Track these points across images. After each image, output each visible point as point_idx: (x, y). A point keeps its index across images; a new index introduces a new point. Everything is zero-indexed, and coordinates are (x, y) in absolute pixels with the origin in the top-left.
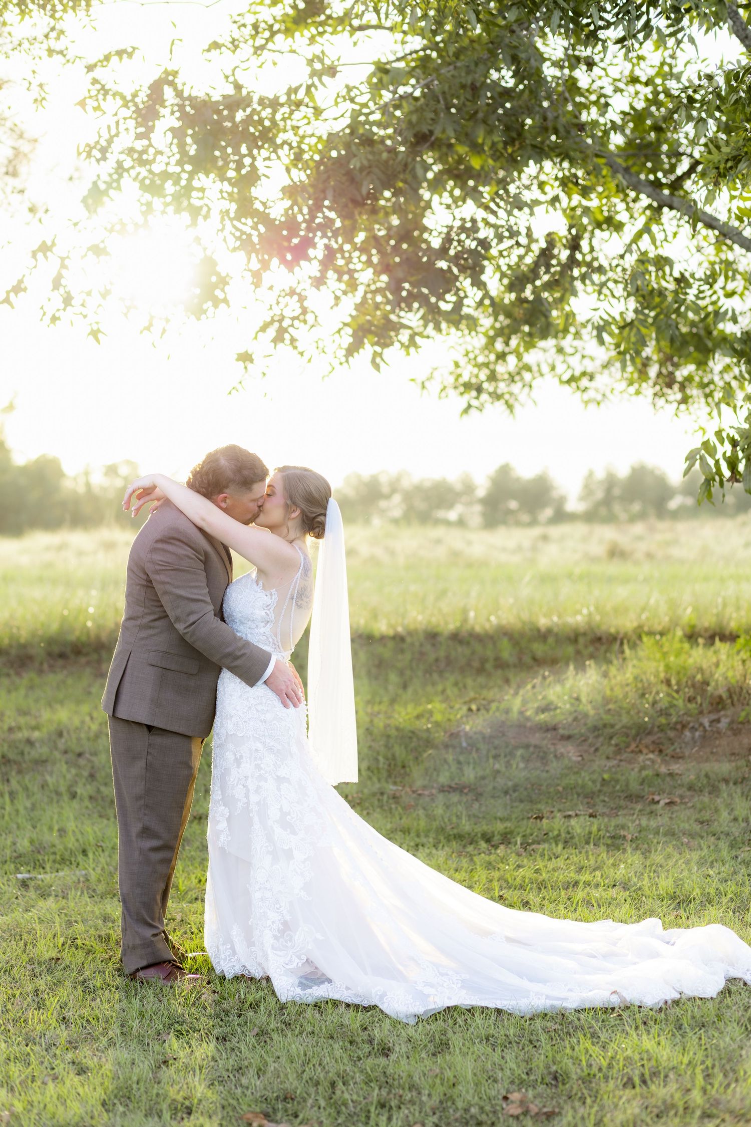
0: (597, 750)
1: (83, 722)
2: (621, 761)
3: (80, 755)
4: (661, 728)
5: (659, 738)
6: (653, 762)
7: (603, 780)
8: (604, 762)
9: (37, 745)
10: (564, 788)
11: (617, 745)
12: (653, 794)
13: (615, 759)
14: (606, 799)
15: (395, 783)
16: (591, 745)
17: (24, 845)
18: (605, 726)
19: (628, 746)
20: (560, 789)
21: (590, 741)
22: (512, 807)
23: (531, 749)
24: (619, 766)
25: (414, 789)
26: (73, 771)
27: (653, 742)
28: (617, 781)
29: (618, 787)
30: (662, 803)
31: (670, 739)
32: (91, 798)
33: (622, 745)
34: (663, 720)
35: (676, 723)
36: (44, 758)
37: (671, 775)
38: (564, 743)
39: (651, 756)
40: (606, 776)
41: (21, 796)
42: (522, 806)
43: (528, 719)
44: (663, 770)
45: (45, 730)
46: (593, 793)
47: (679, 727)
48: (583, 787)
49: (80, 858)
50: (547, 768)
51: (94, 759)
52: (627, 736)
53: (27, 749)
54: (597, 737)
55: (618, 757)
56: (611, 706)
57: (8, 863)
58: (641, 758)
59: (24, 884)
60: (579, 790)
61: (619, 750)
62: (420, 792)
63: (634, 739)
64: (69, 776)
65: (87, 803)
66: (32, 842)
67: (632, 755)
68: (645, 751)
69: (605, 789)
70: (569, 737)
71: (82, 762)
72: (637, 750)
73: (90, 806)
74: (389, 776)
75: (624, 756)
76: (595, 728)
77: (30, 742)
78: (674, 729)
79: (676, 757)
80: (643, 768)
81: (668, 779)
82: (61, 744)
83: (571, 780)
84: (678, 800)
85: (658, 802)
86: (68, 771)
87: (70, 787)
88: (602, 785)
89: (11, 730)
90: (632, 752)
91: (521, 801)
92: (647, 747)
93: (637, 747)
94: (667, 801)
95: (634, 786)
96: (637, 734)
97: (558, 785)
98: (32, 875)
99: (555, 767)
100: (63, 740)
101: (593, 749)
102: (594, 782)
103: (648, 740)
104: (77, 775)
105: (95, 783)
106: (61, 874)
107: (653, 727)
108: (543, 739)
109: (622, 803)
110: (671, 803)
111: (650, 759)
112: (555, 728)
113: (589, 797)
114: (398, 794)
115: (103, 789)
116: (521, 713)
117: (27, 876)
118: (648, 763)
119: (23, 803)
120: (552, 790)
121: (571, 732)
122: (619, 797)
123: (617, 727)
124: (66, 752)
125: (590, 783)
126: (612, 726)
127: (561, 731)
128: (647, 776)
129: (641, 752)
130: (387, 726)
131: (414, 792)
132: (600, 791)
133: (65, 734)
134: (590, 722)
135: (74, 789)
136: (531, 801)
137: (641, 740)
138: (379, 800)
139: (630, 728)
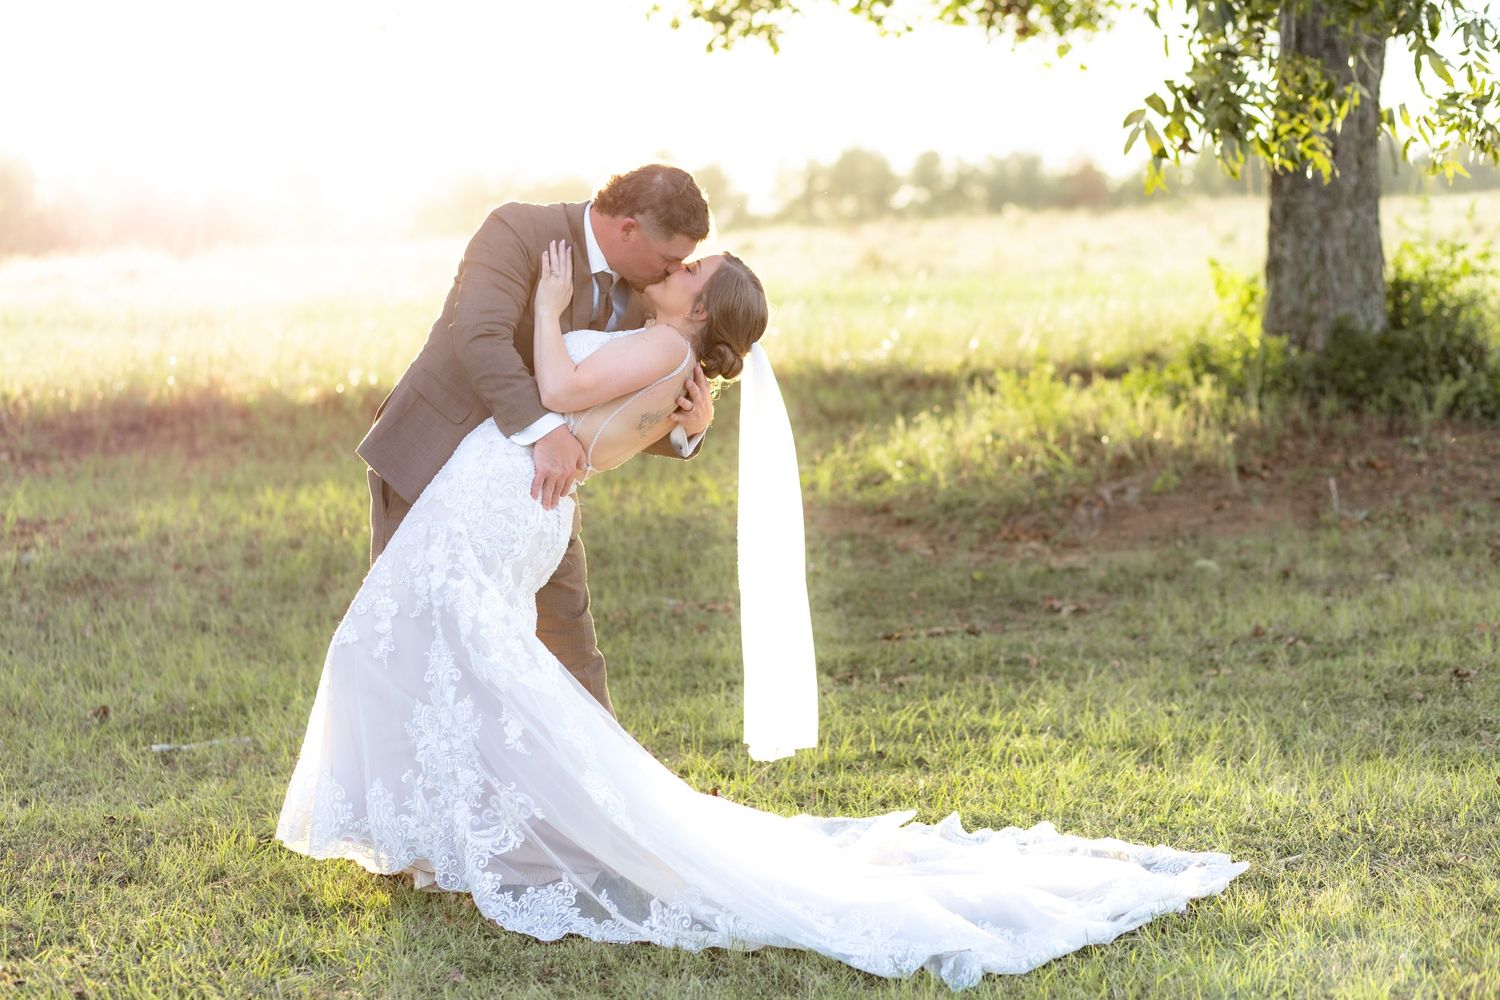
0: (953, 538)
1: (194, 522)
2: (991, 552)
3: (198, 570)
4: (1044, 505)
5: (1041, 519)
6: (1037, 552)
7: (974, 581)
8: (966, 555)
9: (134, 557)
10: (919, 594)
11: (981, 531)
12: (1051, 598)
13: (982, 551)
14: (983, 608)
15: (671, 595)
16: (943, 532)
17: (147, 703)
18: (961, 503)
19: (998, 531)
20: (914, 595)
21: (942, 525)
22: (850, 624)
23: (859, 541)
24: (990, 560)
25: (701, 602)
26: (195, 593)
27: (1035, 525)
28: (994, 582)
29: (997, 591)
30: (1065, 612)
31: (1056, 519)
32: (229, 630)
33: (990, 530)
34: (1043, 493)
35: (1065, 497)
36: (148, 575)
37: (1071, 570)
38: (903, 529)
39: (1034, 544)
40: (977, 575)
41: (127, 632)
42: (864, 622)
43: (844, 497)
44: (1055, 563)
45: (142, 535)
46: (962, 600)
47: (1068, 502)
48: (946, 592)
49: (240, 719)
50: (887, 567)
51: (221, 574)
52: (994, 516)
53: (121, 564)
54: (951, 520)
55: (987, 548)
56: (964, 475)
57: (133, 729)
58: (1019, 548)
59: (166, 759)
60: (940, 596)
61: (985, 538)
62: (709, 606)
63: (1005, 521)
64: (189, 600)
65: (224, 638)
66: (158, 697)
67: (1005, 545)
68: (1024, 538)
69: (980, 593)
70: (909, 522)
71: (204, 579)
72: (1012, 536)
73: (230, 643)
74: (660, 585)
75: (995, 546)
76: (947, 508)
77: (122, 554)
78: (1062, 505)
79: (1072, 545)
80: (1025, 563)
81: (1067, 577)
82: (168, 553)
83: (928, 582)
84: (1087, 606)
85: (1059, 611)
86: (189, 594)
87: (196, 614)
88: (974, 588)
89: (91, 537)
90: (1005, 539)
91: (861, 615)
92: (1026, 532)
93: (1012, 531)
94: (1073, 608)
95: (1022, 590)
96: (1009, 514)
97: (909, 590)
98: (172, 746)
99: (899, 566)
100: (171, 549)
101: (946, 538)
102: (962, 584)
103: (1025, 522)
104: (202, 598)
105: (230, 609)
106: (216, 742)
107: (1031, 505)
108: (872, 526)
109: (1008, 612)
110: (1078, 612)
111: (1032, 550)
112: (886, 509)
113: (959, 604)
114: (679, 611)
115: (244, 616)
116: (833, 488)
117: (166, 747)
118: (1029, 554)
119: (131, 641)
120: (901, 597)
121: (911, 514)
122: (1001, 604)
123: (980, 505)
124: (177, 566)
125: (956, 585)
126: (972, 504)
127: (898, 514)
128: (1036, 573)
129: (1017, 539)
130: (643, 513)
131: (702, 607)
132: (972, 597)
133: (171, 539)
134: (940, 499)
135: (203, 618)
136: (875, 615)
137: (1015, 521)
138: (653, 620)
139: (997, 506)
